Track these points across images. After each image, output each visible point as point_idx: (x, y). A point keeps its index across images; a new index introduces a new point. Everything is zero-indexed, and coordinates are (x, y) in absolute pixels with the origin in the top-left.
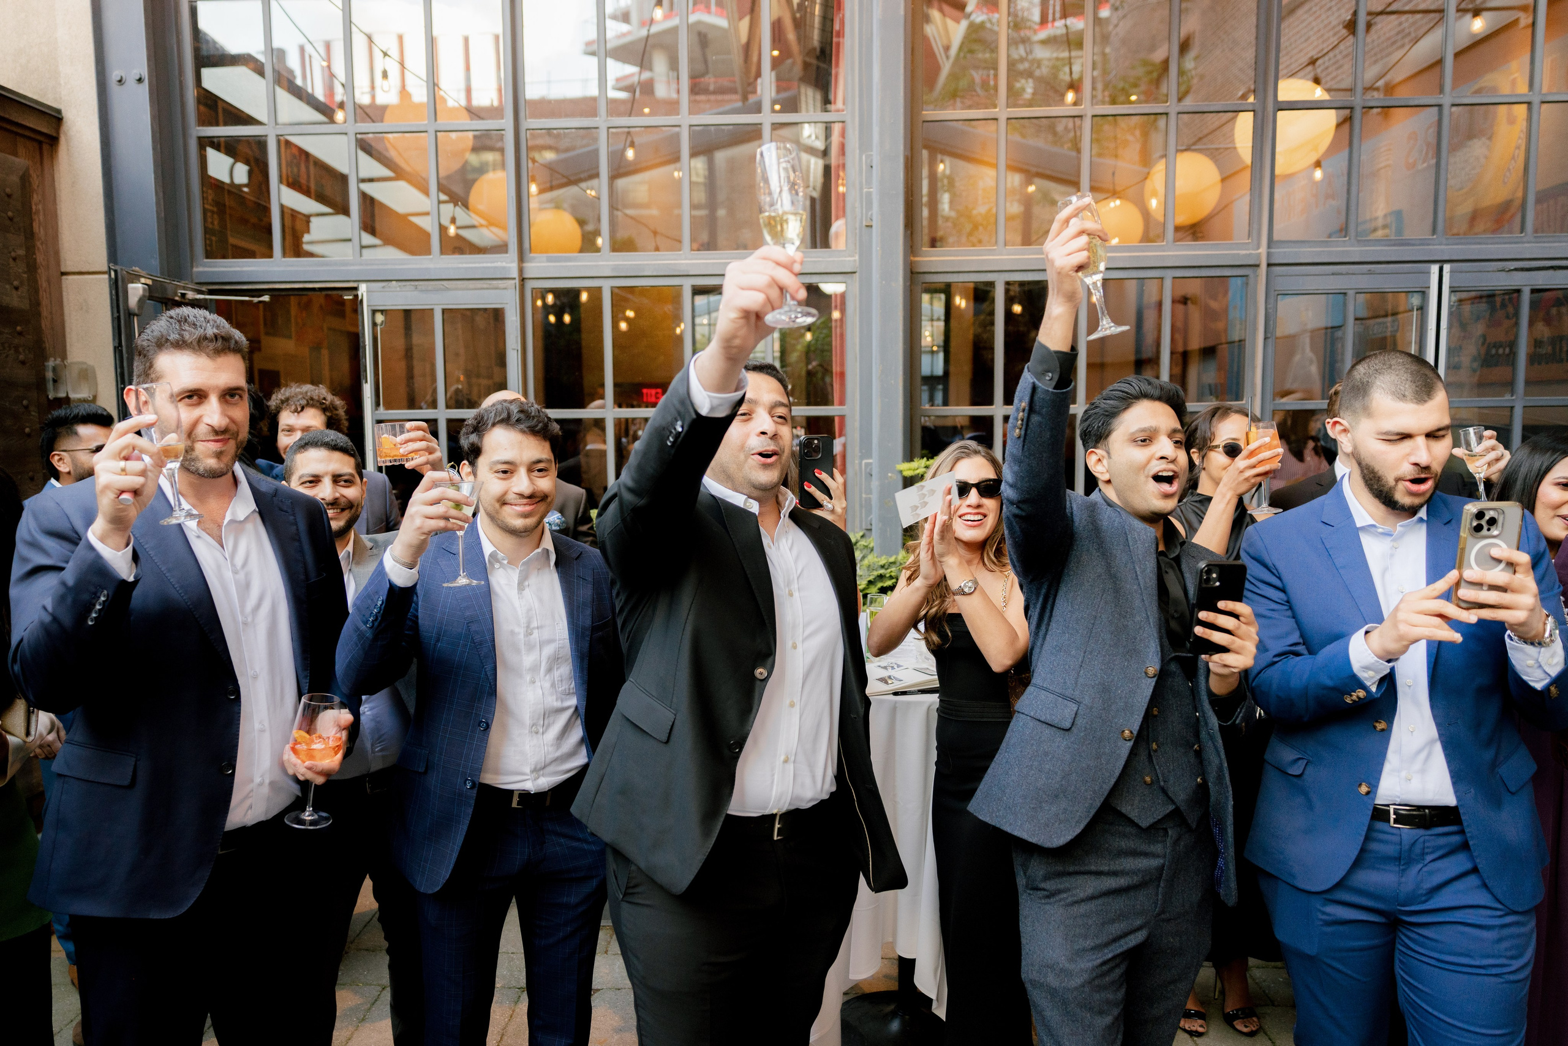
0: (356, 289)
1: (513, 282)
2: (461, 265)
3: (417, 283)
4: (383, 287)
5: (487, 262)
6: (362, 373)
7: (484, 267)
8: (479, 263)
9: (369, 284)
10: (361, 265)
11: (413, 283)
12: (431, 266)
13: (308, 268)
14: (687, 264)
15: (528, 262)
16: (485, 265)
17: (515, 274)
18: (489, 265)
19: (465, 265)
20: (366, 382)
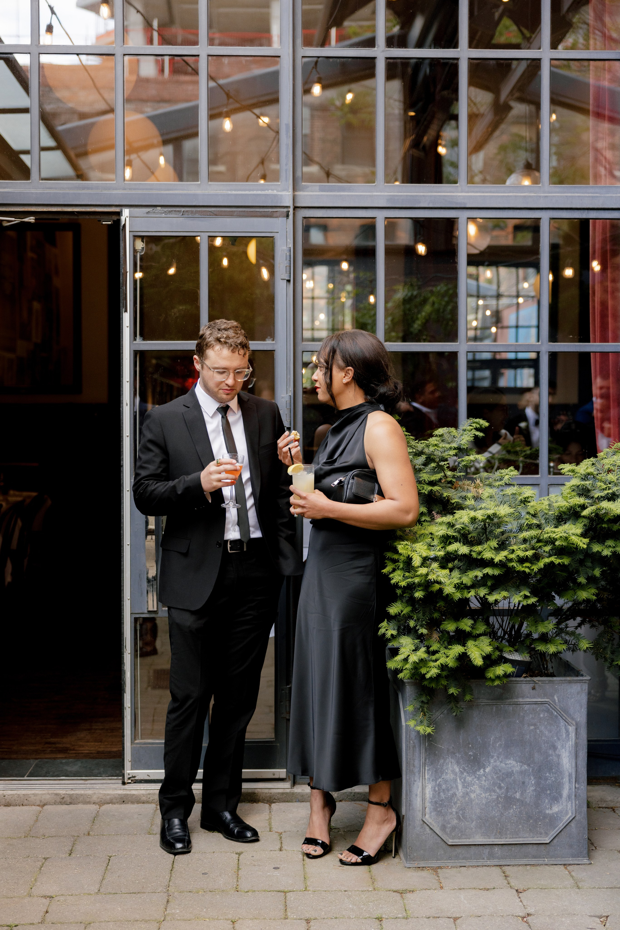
0: (119, 214)
1: (285, 210)
2: (229, 192)
3: (183, 209)
4: (148, 213)
5: (257, 190)
6: (121, 301)
7: (254, 195)
8: (250, 190)
9: (132, 209)
10: (125, 189)
11: (178, 209)
12: (199, 192)
13: (67, 191)
14: (464, 196)
15: (300, 190)
16: (255, 192)
17: (289, 202)
18: (259, 192)
19: (234, 192)
20: (126, 311)
